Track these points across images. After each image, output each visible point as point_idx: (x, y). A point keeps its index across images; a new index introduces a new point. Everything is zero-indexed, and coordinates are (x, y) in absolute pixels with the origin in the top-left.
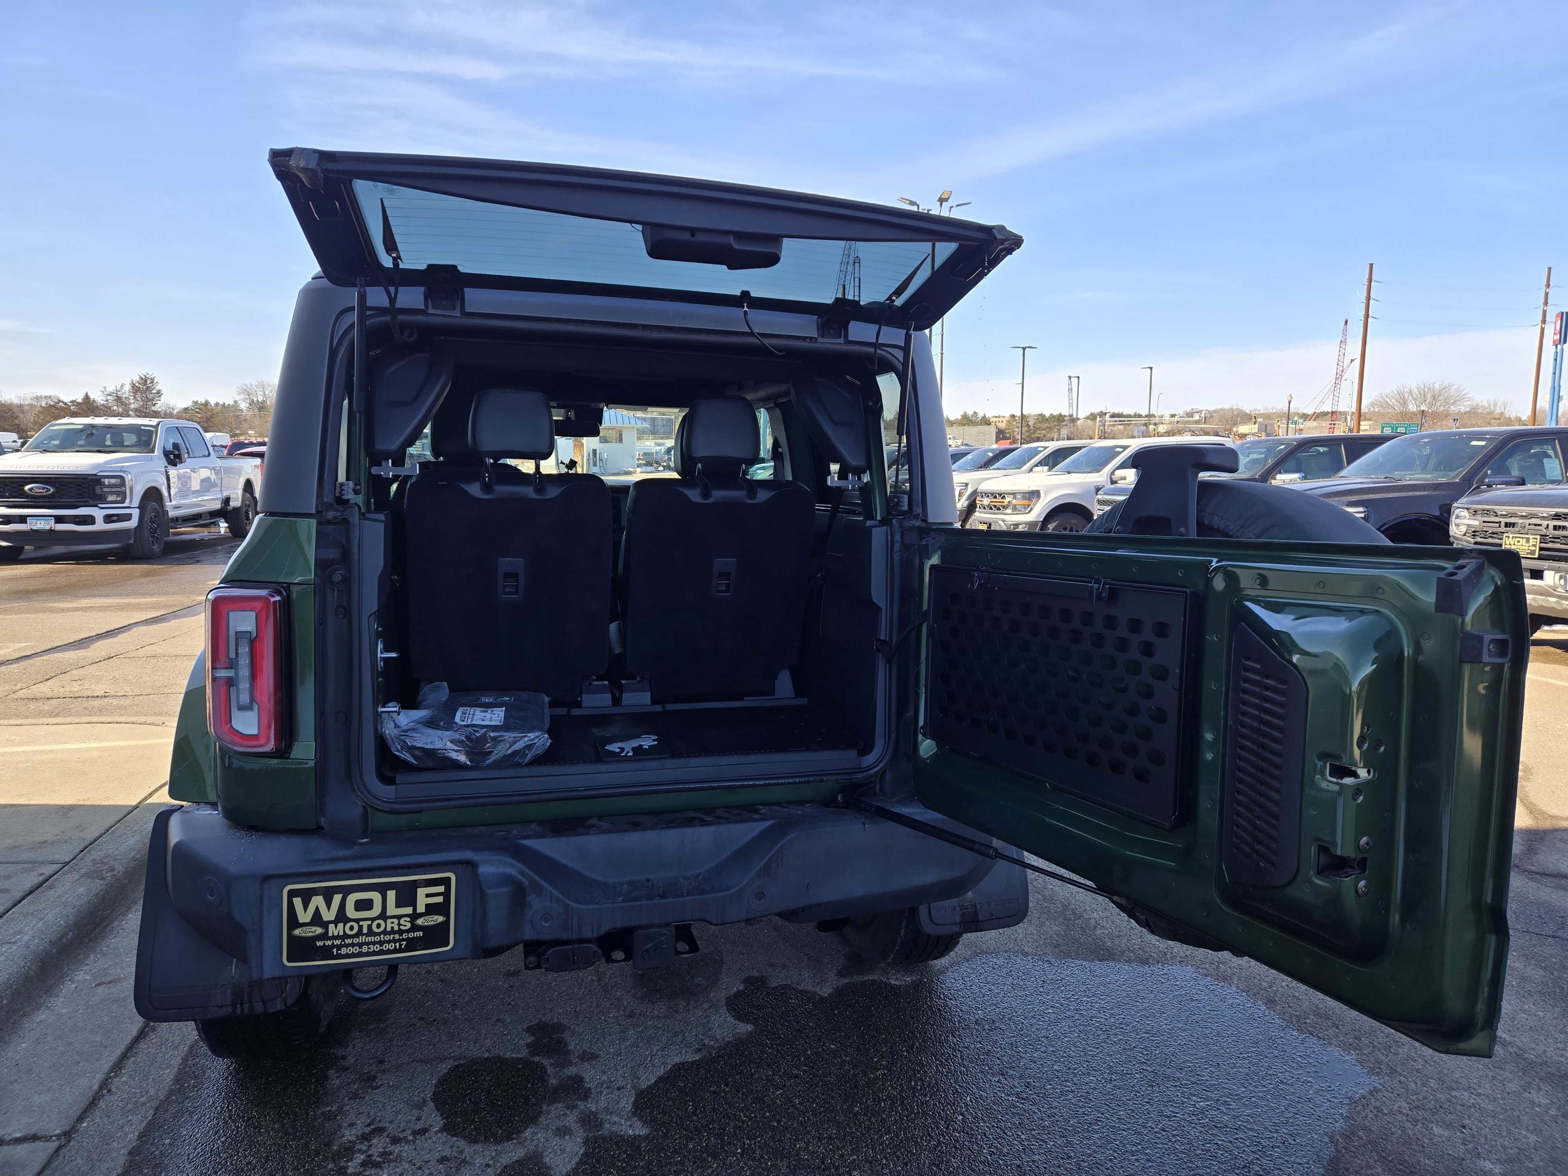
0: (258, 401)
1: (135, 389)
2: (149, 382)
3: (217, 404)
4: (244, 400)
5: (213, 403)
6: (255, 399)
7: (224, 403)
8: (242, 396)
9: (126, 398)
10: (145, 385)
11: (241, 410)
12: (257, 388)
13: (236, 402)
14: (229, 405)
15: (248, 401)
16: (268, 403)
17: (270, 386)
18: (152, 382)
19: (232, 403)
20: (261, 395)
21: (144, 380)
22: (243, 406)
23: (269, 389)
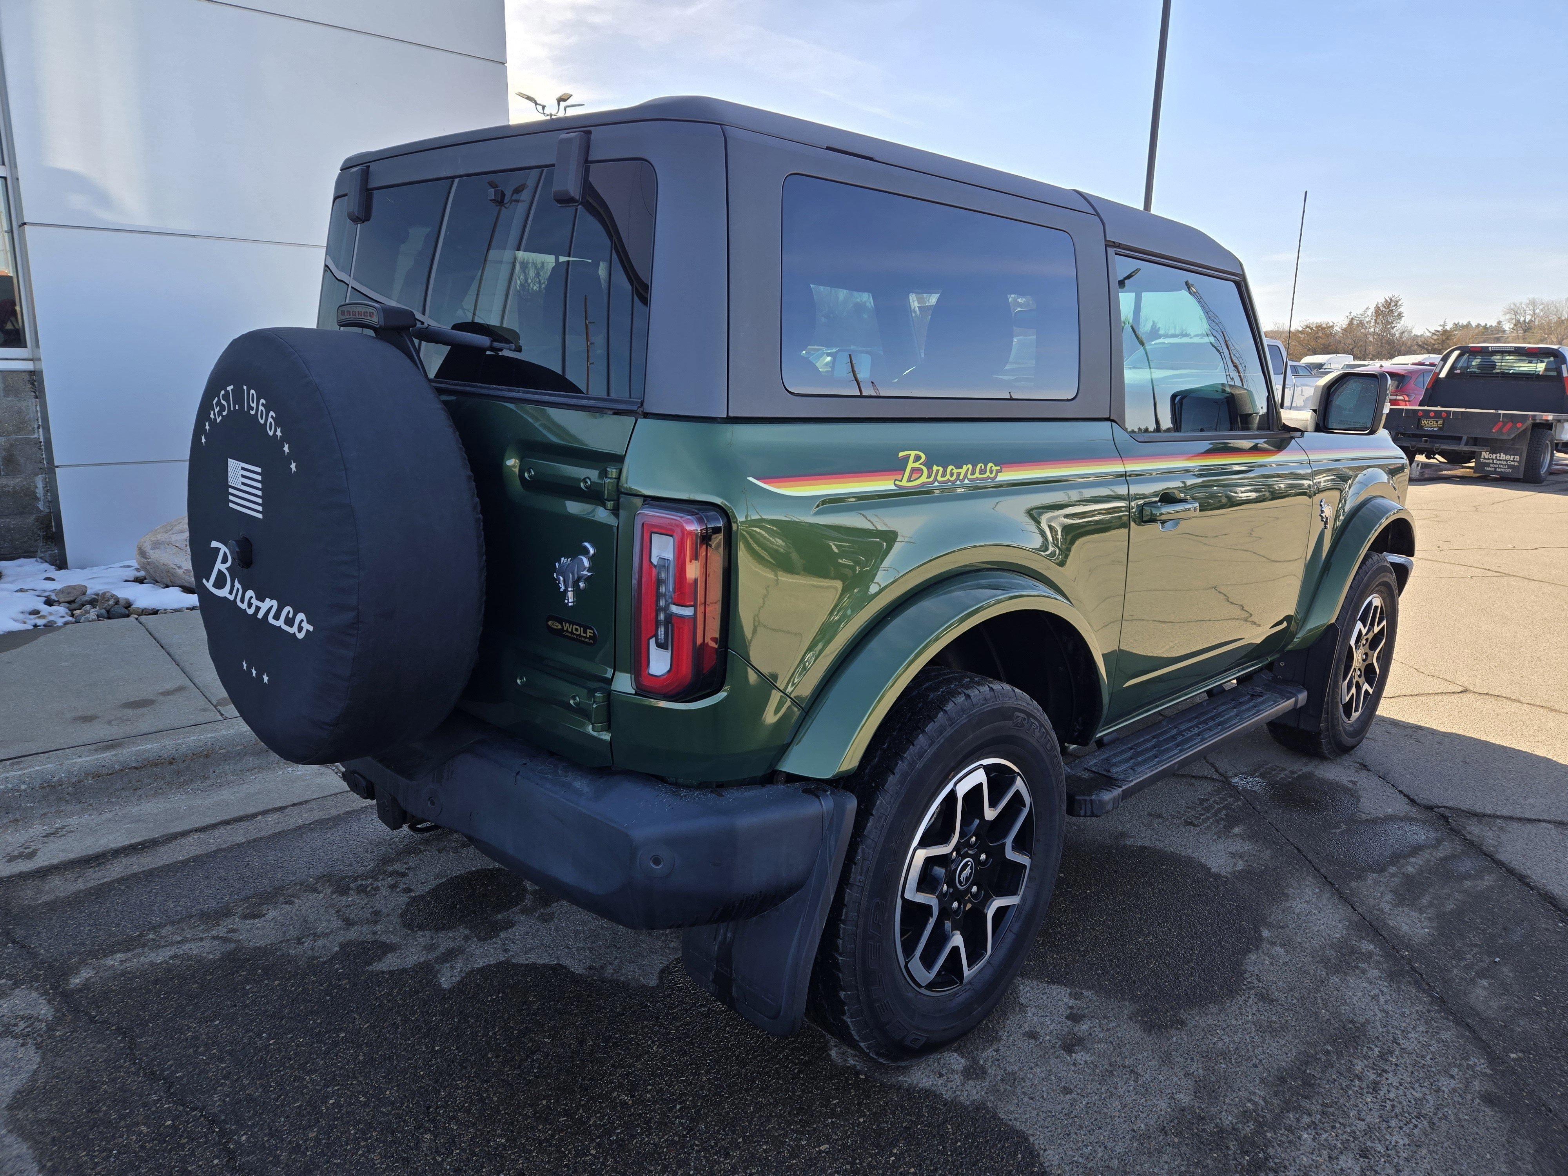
0: (1525, 321)
1: (1378, 312)
2: (1393, 304)
3: (1478, 326)
4: (1509, 321)
5: (1474, 324)
6: (1522, 319)
7: (1486, 325)
8: (1508, 317)
9: (1367, 322)
10: (1388, 308)
11: (1504, 331)
12: (1527, 307)
13: (1499, 323)
14: (1491, 326)
15: (1514, 321)
16: (1536, 324)
17: (1542, 304)
18: (1396, 305)
19: (1494, 324)
20: (1530, 314)
21: (1388, 304)
22: (1507, 327)
23: (1541, 307)
